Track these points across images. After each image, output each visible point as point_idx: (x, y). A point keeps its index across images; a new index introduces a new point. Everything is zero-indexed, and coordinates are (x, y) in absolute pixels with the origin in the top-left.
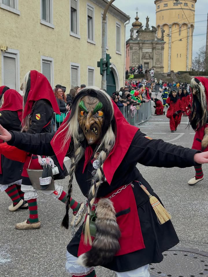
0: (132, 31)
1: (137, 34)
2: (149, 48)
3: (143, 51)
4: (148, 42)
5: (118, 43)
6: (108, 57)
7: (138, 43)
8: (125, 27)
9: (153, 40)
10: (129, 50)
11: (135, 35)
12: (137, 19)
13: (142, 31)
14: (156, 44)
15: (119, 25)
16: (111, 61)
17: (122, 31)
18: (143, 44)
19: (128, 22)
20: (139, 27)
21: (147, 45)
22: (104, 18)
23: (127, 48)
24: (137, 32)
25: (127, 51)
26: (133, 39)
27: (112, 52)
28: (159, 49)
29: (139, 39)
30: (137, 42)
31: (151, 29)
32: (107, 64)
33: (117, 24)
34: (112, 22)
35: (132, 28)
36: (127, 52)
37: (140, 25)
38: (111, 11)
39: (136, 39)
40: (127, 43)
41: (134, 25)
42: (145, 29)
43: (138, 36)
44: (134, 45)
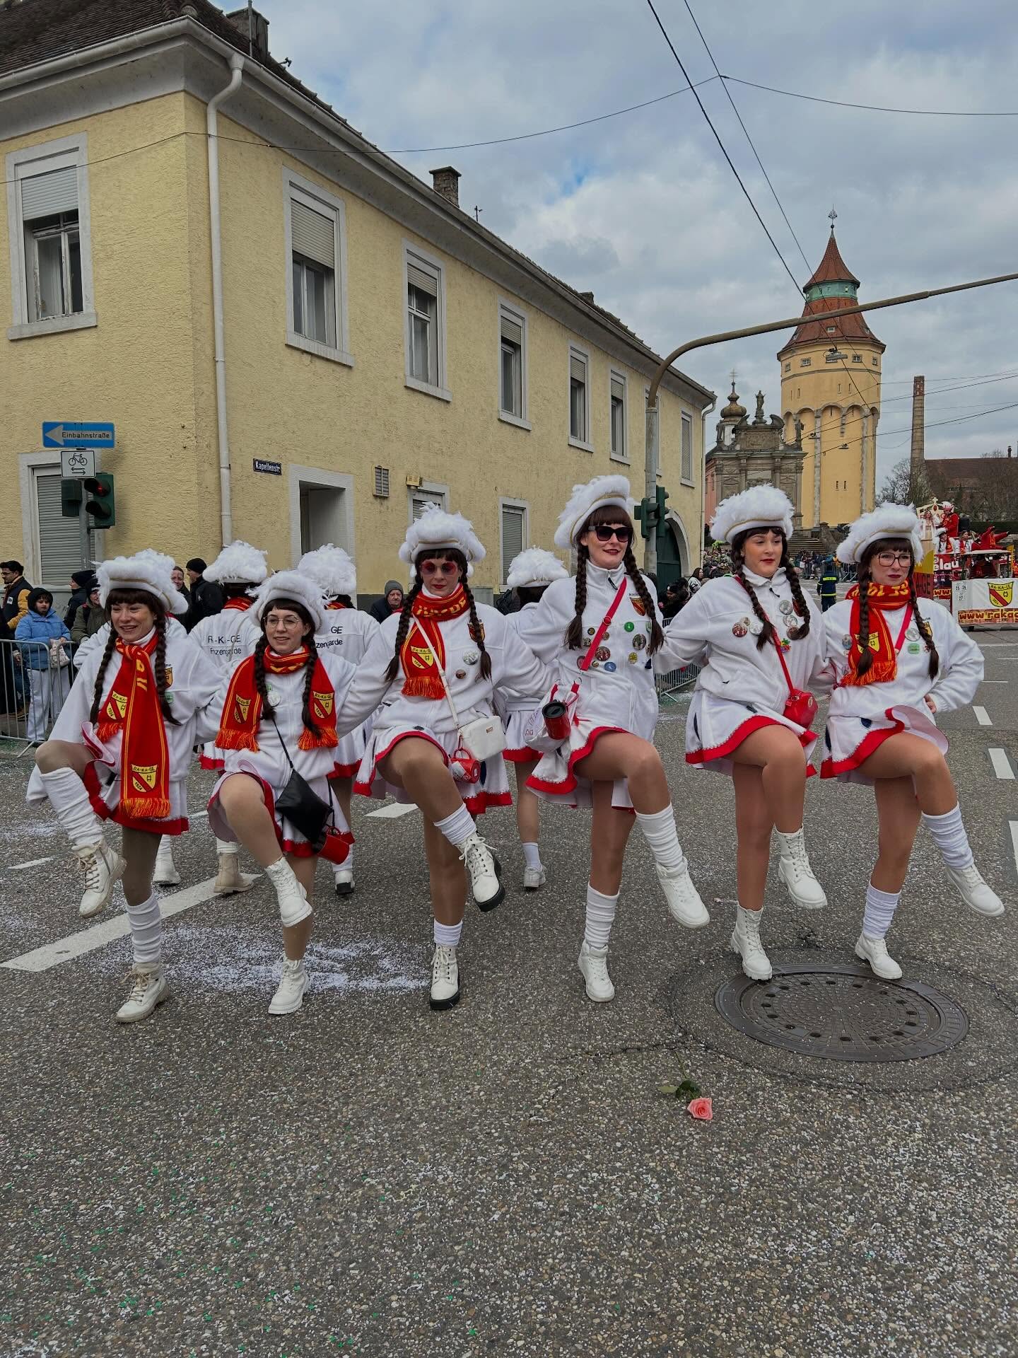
0: (720, 428)
1: (733, 436)
2: (764, 470)
3: (749, 477)
4: (764, 454)
5: (686, 458)
6: (661, 494)
7: (738, 458)
8: (703, 420)
9: (775, 449)
10: (712, 476)
11: (729, 437)
12: (733, 399)
13: (748, 428)
14: (783, 458)
15: (690, 416)
16: (668, 504)
17: (695, 429)
18: (748, 459)
19: (710, 407)
20: (739, 419)
21: (759, 462)
22: (651, 402)
23: (707, 470)
24: (733, 431)
25: (709, 478)
26: (725, 449)
27: (669, 481)
28: (789, 471)
29: (738, 448)
30: (733, 454)
31: (769, 422)
32: (659, 511)
33: (683, 412)
34: (670, 410)
35: (721, 422)
36: (709, 481)
37: (742, 414)
38: (668, 383)
39: (731, 448)
40: (710, 458)
41: (726, 414)
42: (754, 423)
43: (735, 442)
44: (726, 463)
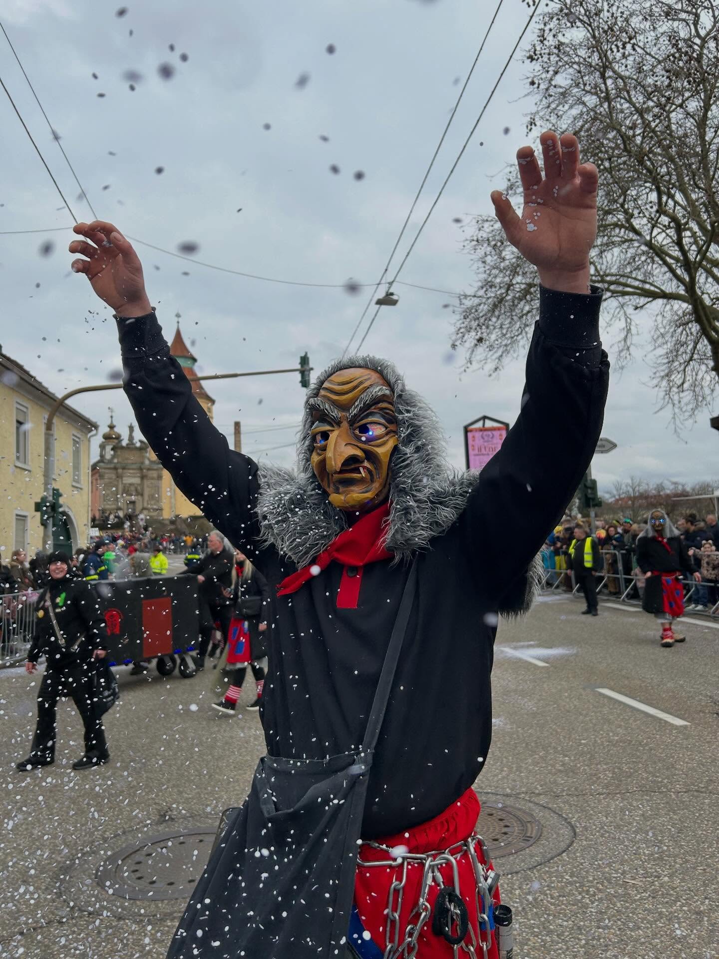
0: (102, 447)
1: (112, 452)
2: (135, 477)
3: (124, 482)
4: (134, 466)
5: (76, 467)
6: (57, 494)
7: (115, 469)
8: (89, 441)
9: (142, 463)
10: (97, 480)
11: (109, 453)
12: (112, 427)
13: (122, 448)
14: (149, 469)
15: (79, 438)
16: (61, 501)
17: (83, 448)
18: (124, 468)
19: (94, 432)
20: (116, 441)
21: (131, 471)
22: (49, 426)
23: (92, 476)
24: (112, 449)
25: (94, 481)
26: (105, 461)
27: (63, 483)
28: (153, 478)
29: (116, 461)
30: (112, 466)
31: (138, 445)
32: (54, 507)
33: (74, 435)
34: (63, 433)
35: (103, 442)
36: (94, 483)
37: (118, 437)
38: (62, 414)
39: (110, 461)
40: (94, 467)
41: (107, 437)
42: (127, 445)
43: (113, 457)
44: (107, 471)
